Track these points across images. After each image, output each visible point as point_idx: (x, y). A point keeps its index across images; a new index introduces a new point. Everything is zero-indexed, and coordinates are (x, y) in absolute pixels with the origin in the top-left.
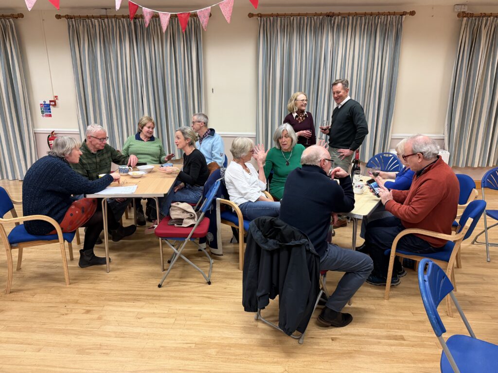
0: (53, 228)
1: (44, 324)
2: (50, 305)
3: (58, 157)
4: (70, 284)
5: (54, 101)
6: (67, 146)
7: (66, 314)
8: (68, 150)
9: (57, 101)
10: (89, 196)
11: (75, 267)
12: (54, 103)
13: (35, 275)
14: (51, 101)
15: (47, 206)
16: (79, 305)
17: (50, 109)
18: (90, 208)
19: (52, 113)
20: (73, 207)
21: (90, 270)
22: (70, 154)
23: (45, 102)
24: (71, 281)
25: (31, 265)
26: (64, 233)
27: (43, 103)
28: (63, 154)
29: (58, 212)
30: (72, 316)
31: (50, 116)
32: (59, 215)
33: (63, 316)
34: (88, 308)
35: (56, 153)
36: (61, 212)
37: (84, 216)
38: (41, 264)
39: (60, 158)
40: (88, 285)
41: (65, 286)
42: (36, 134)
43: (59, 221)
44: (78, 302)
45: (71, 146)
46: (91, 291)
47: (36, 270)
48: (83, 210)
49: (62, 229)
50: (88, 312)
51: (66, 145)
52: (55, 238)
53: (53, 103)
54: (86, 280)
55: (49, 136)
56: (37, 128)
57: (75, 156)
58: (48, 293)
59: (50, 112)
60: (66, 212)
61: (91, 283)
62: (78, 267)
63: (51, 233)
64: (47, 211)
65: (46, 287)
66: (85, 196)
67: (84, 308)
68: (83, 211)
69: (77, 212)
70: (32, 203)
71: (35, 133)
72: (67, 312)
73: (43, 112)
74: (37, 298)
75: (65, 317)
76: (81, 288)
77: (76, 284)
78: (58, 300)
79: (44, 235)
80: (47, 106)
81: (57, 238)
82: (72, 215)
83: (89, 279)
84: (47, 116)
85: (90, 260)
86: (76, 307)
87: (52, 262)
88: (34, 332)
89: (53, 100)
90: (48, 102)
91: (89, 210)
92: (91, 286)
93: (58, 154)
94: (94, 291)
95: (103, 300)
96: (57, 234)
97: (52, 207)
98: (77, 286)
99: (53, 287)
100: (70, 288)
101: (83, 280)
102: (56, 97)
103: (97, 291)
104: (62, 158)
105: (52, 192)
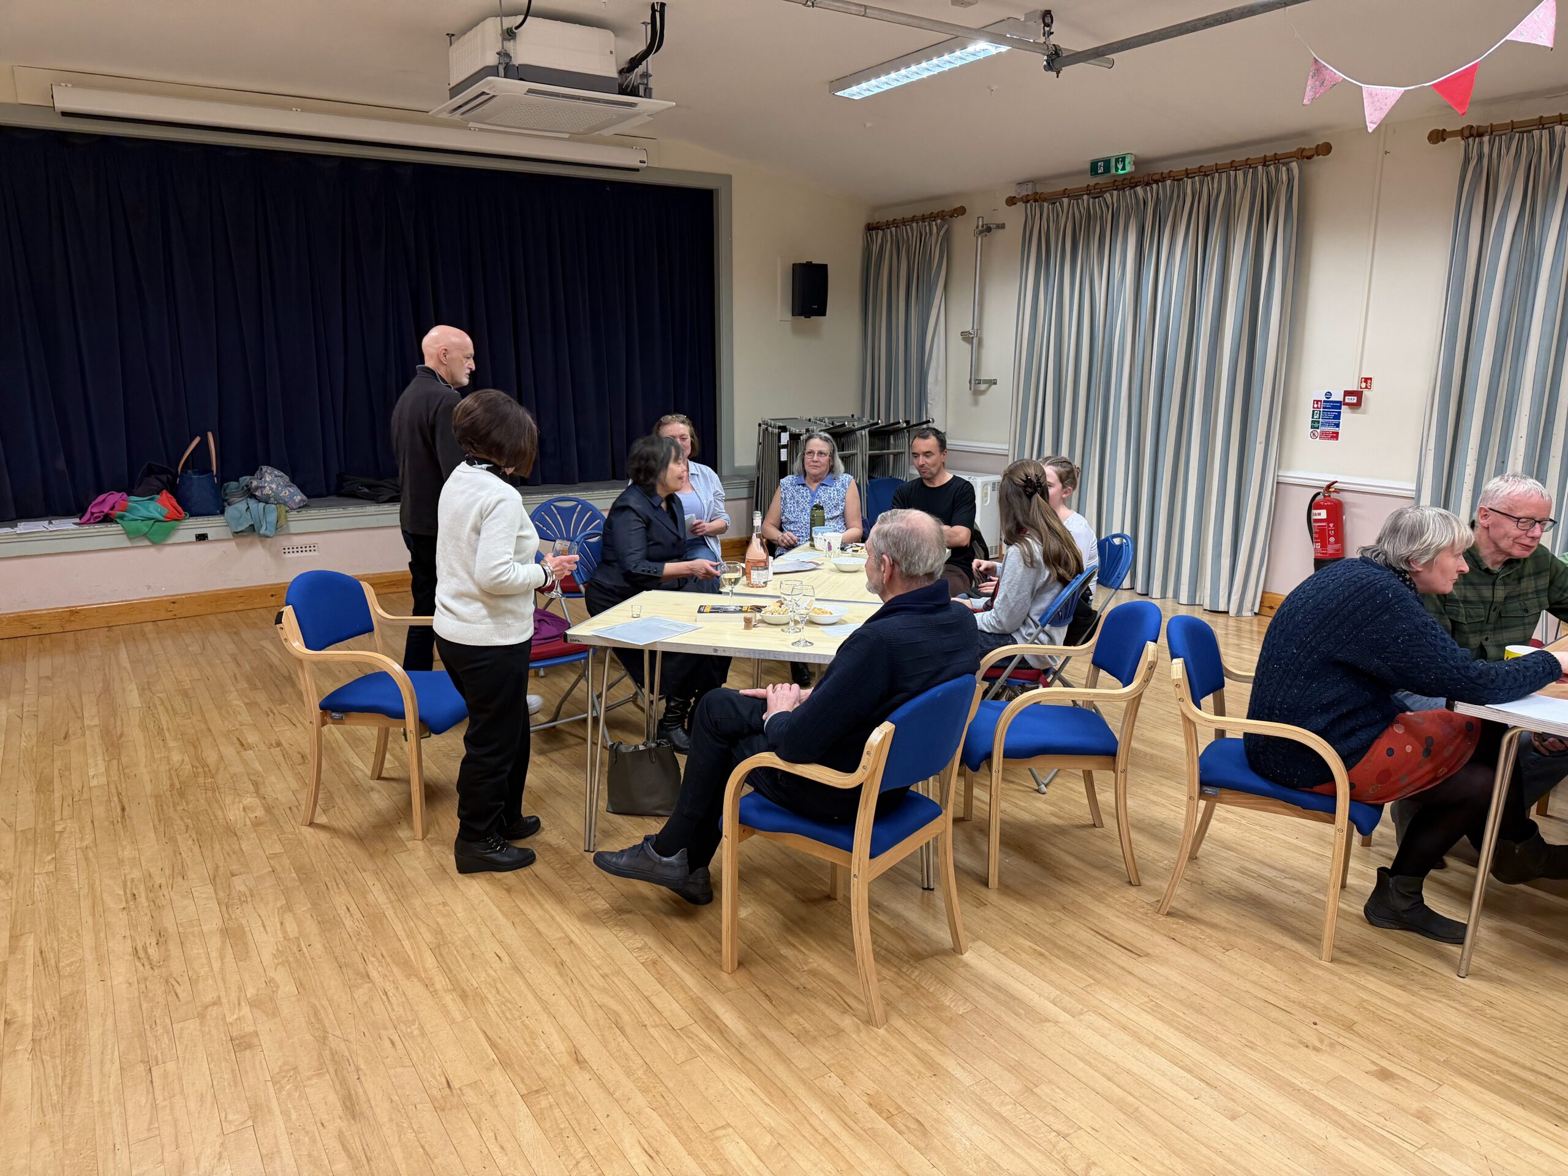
0: (1328, 776)
1: (1252, 1046)
2: (1271, 998)
3: (1389, 566)
4: (1332, 960)
5: (1358, 394)
6: (1428, 537)
7: (1316, 1049)
8: (1426, 551)
9: (1366, 392)
10: (1464, 709)
11: (1351, 914)
12: (1356, 398)
13: (1233, 893)
14: (1347, 393)
15: (1325, 708)
16: (1357, 1039)
17: (1338, 417)
18: (1452, 748)
19: (1341, 430)
20: (1399, 730)
21: (1399, 942)
22: (1429, 564)
23: (1328, 395)
24: (1338, 954)
25: (1225, 859)
26: (1354, 799)
27: (1324, 398)
28: (1408, 561)
29: (1352, 732)
30: (1331, 1064)
31: (1335, 436)
32: (1353, 742)
33: (1305, 1049)
34: (1385, 1064)
35: (1386, 554)
36: (1363, 735)
37: (1429, 767)
38: (1253, 867)
39: (1394, 569)
40: (1390, 988)
41: (1317, 961)
42: (1282, 486)
43: (1349, 760)
44: (1355, 1028)
45: (1437, 540)
46: (1399, 1012)
47: (1236, 876)
48: (1429, 748)
49: (1352, 786)
50: (1385, 1075)
51: (1422, 534)
52: (1325, 808)
53: (1354, 400)
54: (1384, 968)
55: (1318, 494)
56: (1288, 469)
57: (1443, 572)
58: (1267, 960)
59: (1338, 425)
60: (1376, 737)
61: (1401, 987)
62: (1359, 917)
63: (1317, 789)
64: (1321, 721)
65: (1261, 940)
66: (1450, 706)
67: (1374, 1057)
68: (1428, 752)
69: (1409, 749)
70: (1285, 687)
71: (1278, 483)
72: (1318, 1044)
73: (1315, 425)
74: (1236, 960)
75: (1312, 1054)
76: (1364, 988)
77: (1352, 969)
78: (1294, 995)
79: (1293, 787)
80: (1333, 407)
81: (1332, 810)
82: (1390, 752)
83: (1393, 970)
84: (1325, 436)
85: (1405, 911)
86: (1348, 1043)
87: (1282, 871)
88: (1222, 1055)
89: (1354, 387)
90: (1337, 396)
91: (1446, 754)
92: (1402, 997)
93: (1391, 560)
94: (1409, 1017)
95: (1438, 1062)
96: (1333, 796)
97: (1338, 713)
98: (1353, 977)
99: (1282, 947)
100: (1333, 973)
101: (1375, 964)
102: (1366, 380)
103: (1419, 1022)
104: (1401, 573)
105: (1351, 670)
